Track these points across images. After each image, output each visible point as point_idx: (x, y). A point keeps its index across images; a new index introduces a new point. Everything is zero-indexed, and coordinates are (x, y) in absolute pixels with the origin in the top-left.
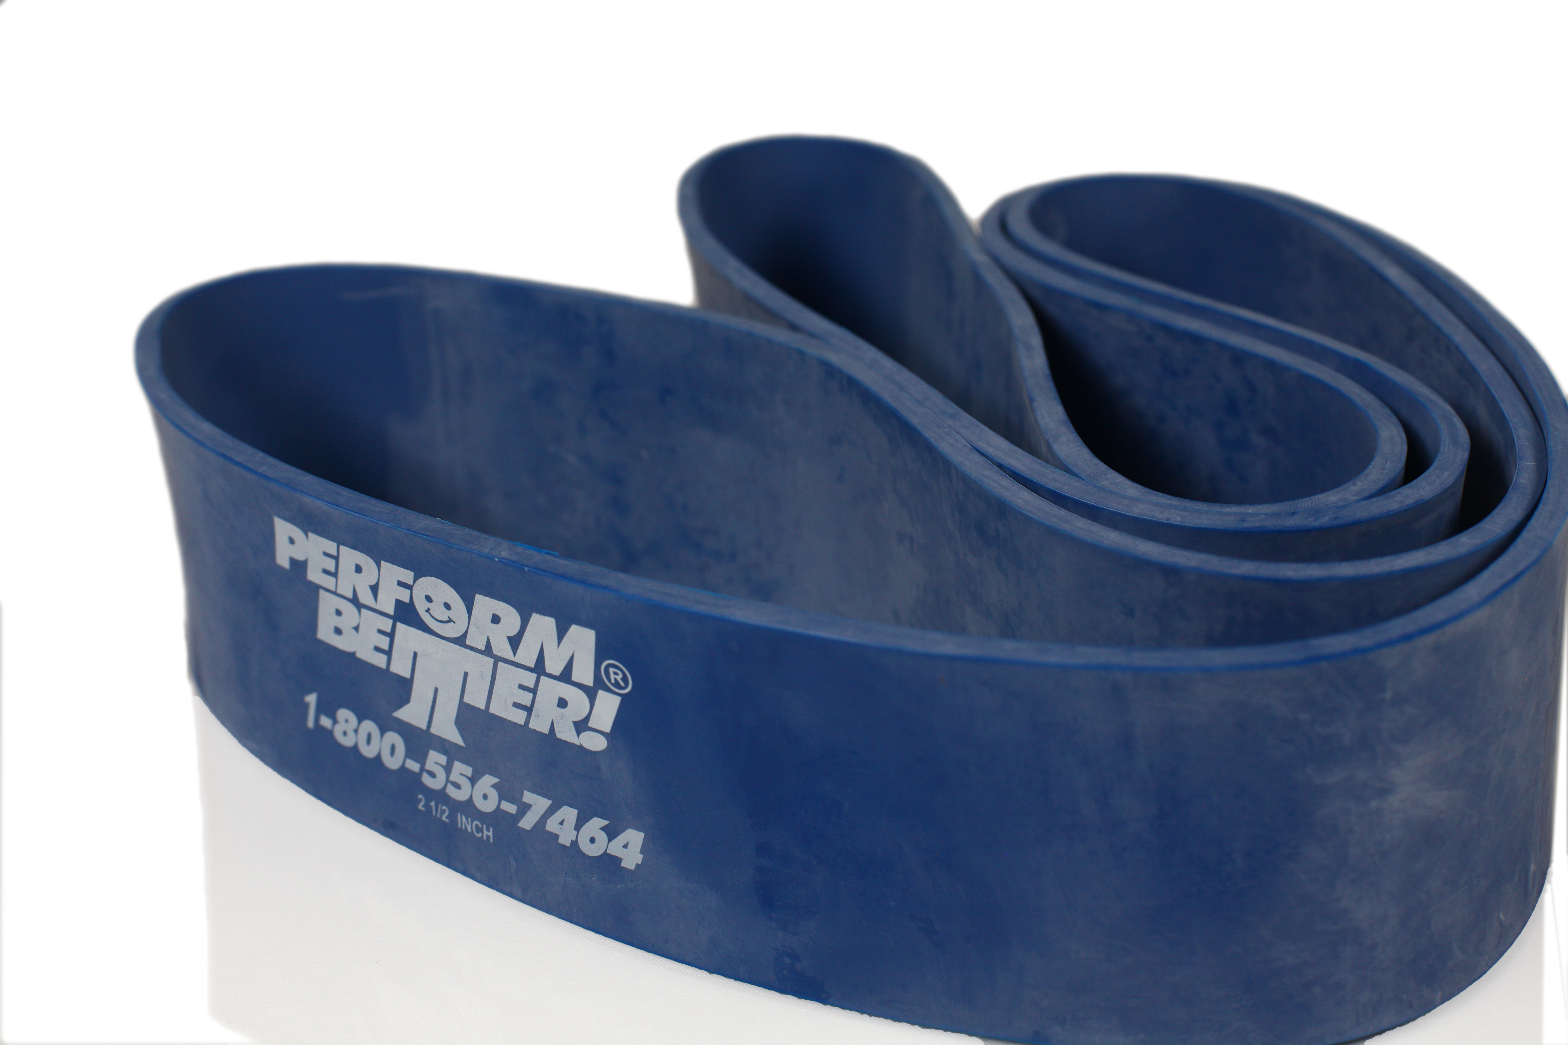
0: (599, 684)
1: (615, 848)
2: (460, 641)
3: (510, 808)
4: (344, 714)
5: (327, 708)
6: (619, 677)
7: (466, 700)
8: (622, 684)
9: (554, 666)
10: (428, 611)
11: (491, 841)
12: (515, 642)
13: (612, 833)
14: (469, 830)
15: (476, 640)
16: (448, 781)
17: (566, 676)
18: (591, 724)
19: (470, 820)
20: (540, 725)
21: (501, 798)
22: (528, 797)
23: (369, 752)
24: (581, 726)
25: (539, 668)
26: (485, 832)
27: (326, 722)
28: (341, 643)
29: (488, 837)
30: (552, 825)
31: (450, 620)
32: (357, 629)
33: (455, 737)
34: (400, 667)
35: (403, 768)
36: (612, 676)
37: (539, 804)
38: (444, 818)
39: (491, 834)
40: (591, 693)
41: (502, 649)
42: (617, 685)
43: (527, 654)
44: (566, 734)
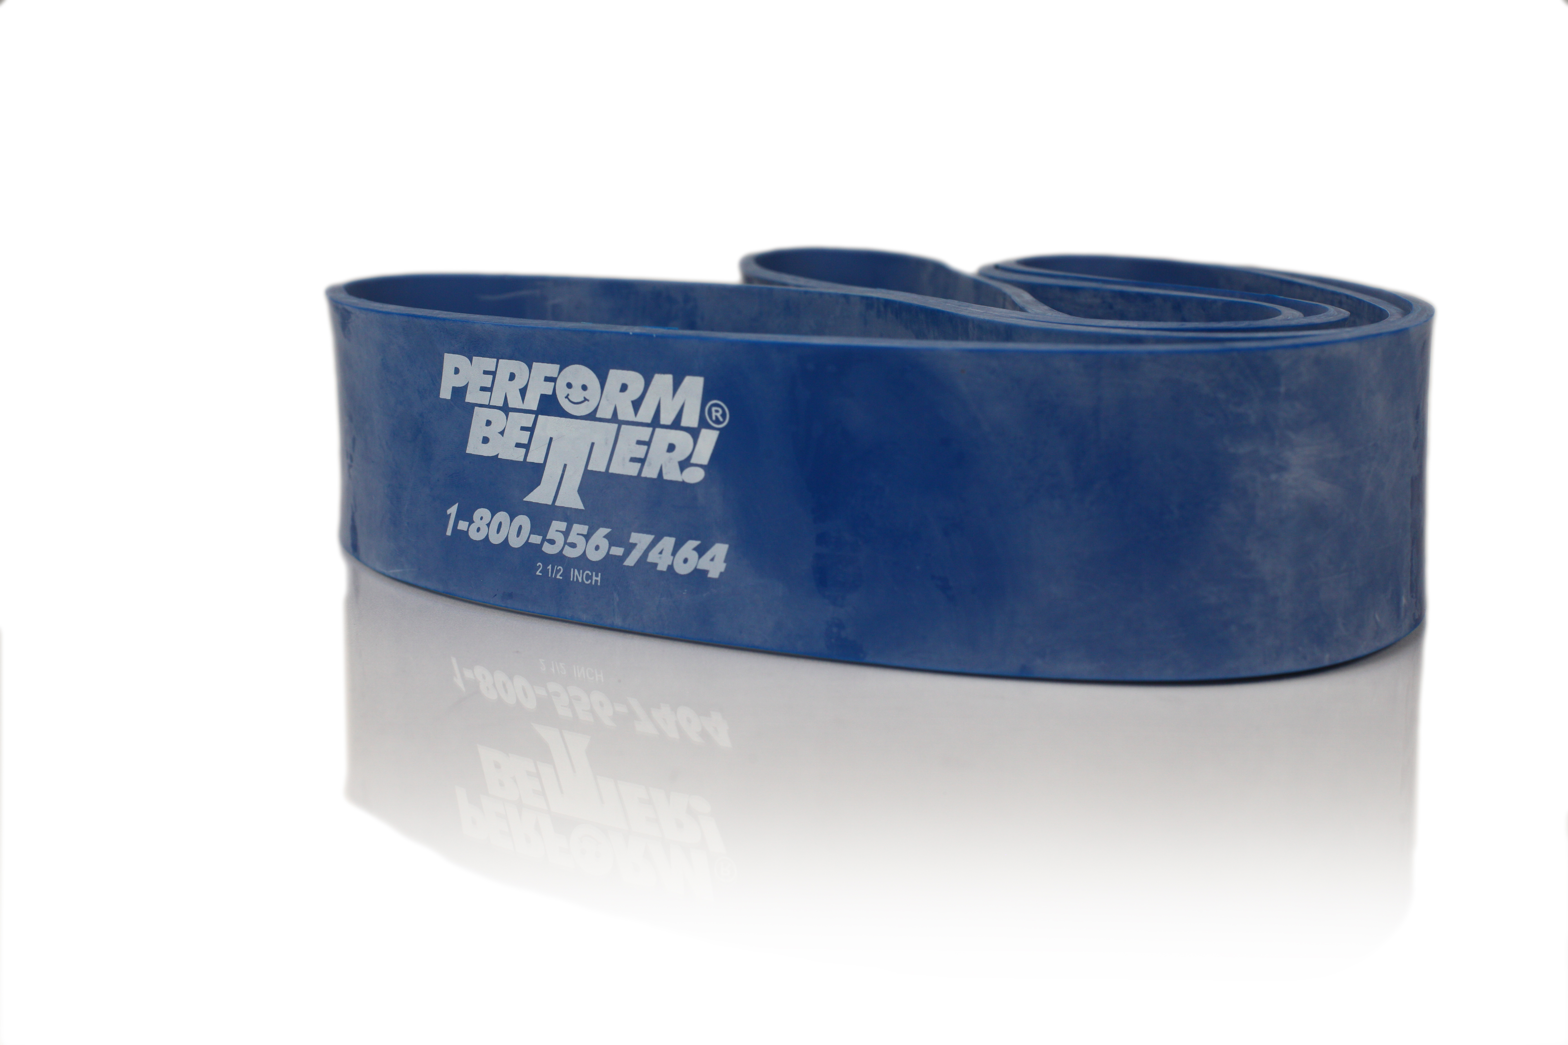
0: (703, 423)
1: (704, 563)
2: (592, 417)
3: (618, 551)
4: (482, 514)
5: (466, 515)
6: (719, 415)
7: (590, 468)
8: (721, 419)
9: (667, 418)
10: (567, 397)
11: (599, 584)
12: (637, 405)
13: (701, 551)
14: (580, 580)
15: (605, 412)
16: (565, 543)
17: (676, 425)
18: (693, 461)
19: (581, 571)
20: (650, 472)
21: (611, 545)
22: (635, 537)
23: (496, 539)
24: (685, 464)
25: (655, 423)
26: (594, 578)
27: (463, 525)
28: (486, 451)
29: (597, 581)
30: (652, 557)
31: (586, 400)
32: (502, 433)
33: (578, 504)
34: (536, 456)
35: (527, 544)
36: (714, 414)
37: (641, 540)
38: (558, 577)
39: (599, 579)
40: (694, 433)
41: (627, 412)
42: (717, 421)
43: (646, 414)
44: (673, 474)
